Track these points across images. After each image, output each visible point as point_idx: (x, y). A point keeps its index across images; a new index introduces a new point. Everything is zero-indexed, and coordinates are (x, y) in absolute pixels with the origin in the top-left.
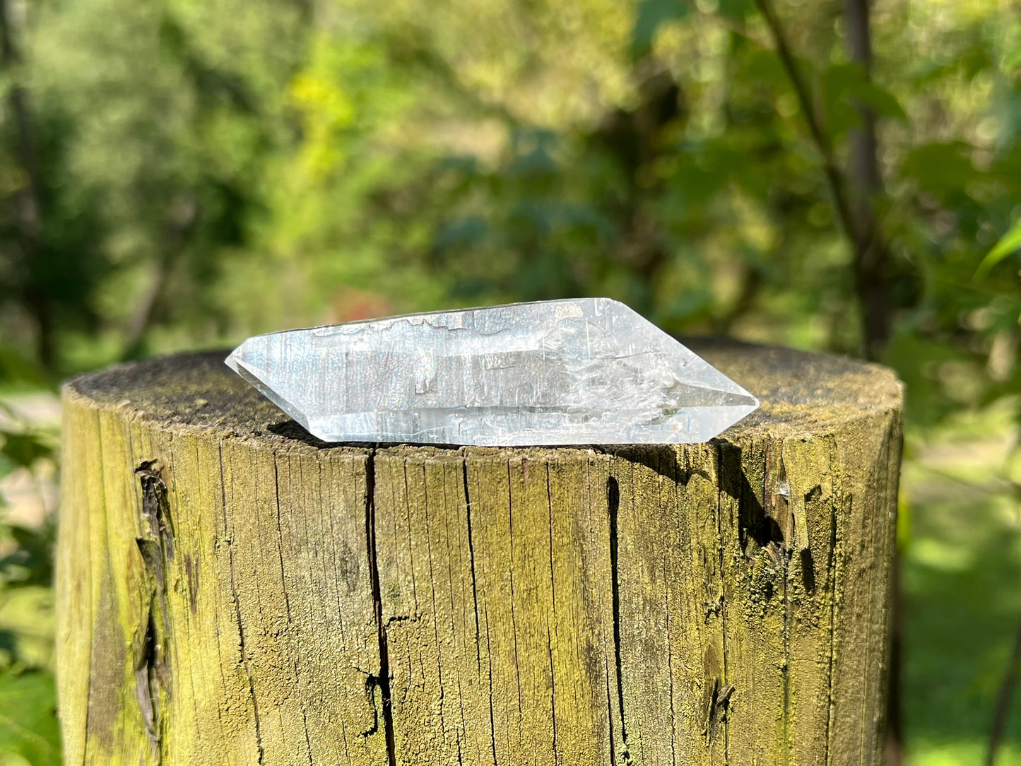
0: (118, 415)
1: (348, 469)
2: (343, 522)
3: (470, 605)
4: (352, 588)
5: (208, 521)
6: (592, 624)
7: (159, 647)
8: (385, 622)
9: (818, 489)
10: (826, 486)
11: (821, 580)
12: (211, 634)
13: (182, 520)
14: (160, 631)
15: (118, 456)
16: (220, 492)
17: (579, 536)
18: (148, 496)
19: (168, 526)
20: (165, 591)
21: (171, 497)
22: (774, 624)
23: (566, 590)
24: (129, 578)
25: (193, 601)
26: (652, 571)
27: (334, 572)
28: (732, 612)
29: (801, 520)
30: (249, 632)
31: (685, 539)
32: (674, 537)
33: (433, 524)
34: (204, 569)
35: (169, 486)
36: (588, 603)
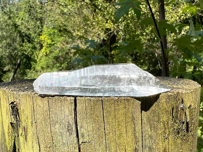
0: (5, 91)
1: (69, 101)
2: (68, 116)
3: (104, 138)
4: (71, 134)
5: (30, 117)
6: (137, 142)
7: (17, 150)
8: (80, 143)
9: (190, 106)
10: (192, 105)
11: (190, 130)
12: (31, 147)
13: (23, 117)
14: (17, 146)
15: (5, 101)
16: (33, 109)
17: (133, 119)
18: (13, 111)
19: (19, 119)
20: (18, 136)
21: (19, 111)
22: (179, 141)
23: (130, 134)
24: (9, 133)
25: (26, 138)
26: (151, 128)
27: (65, 130)
28: (170, 138)
29: (188, 113)
30: (42, 146)
31: (159, 119)
32: (156, 119)
33: (94, 116)
34: (29, 130)
35: (19, 108)
36: (136, 137)
